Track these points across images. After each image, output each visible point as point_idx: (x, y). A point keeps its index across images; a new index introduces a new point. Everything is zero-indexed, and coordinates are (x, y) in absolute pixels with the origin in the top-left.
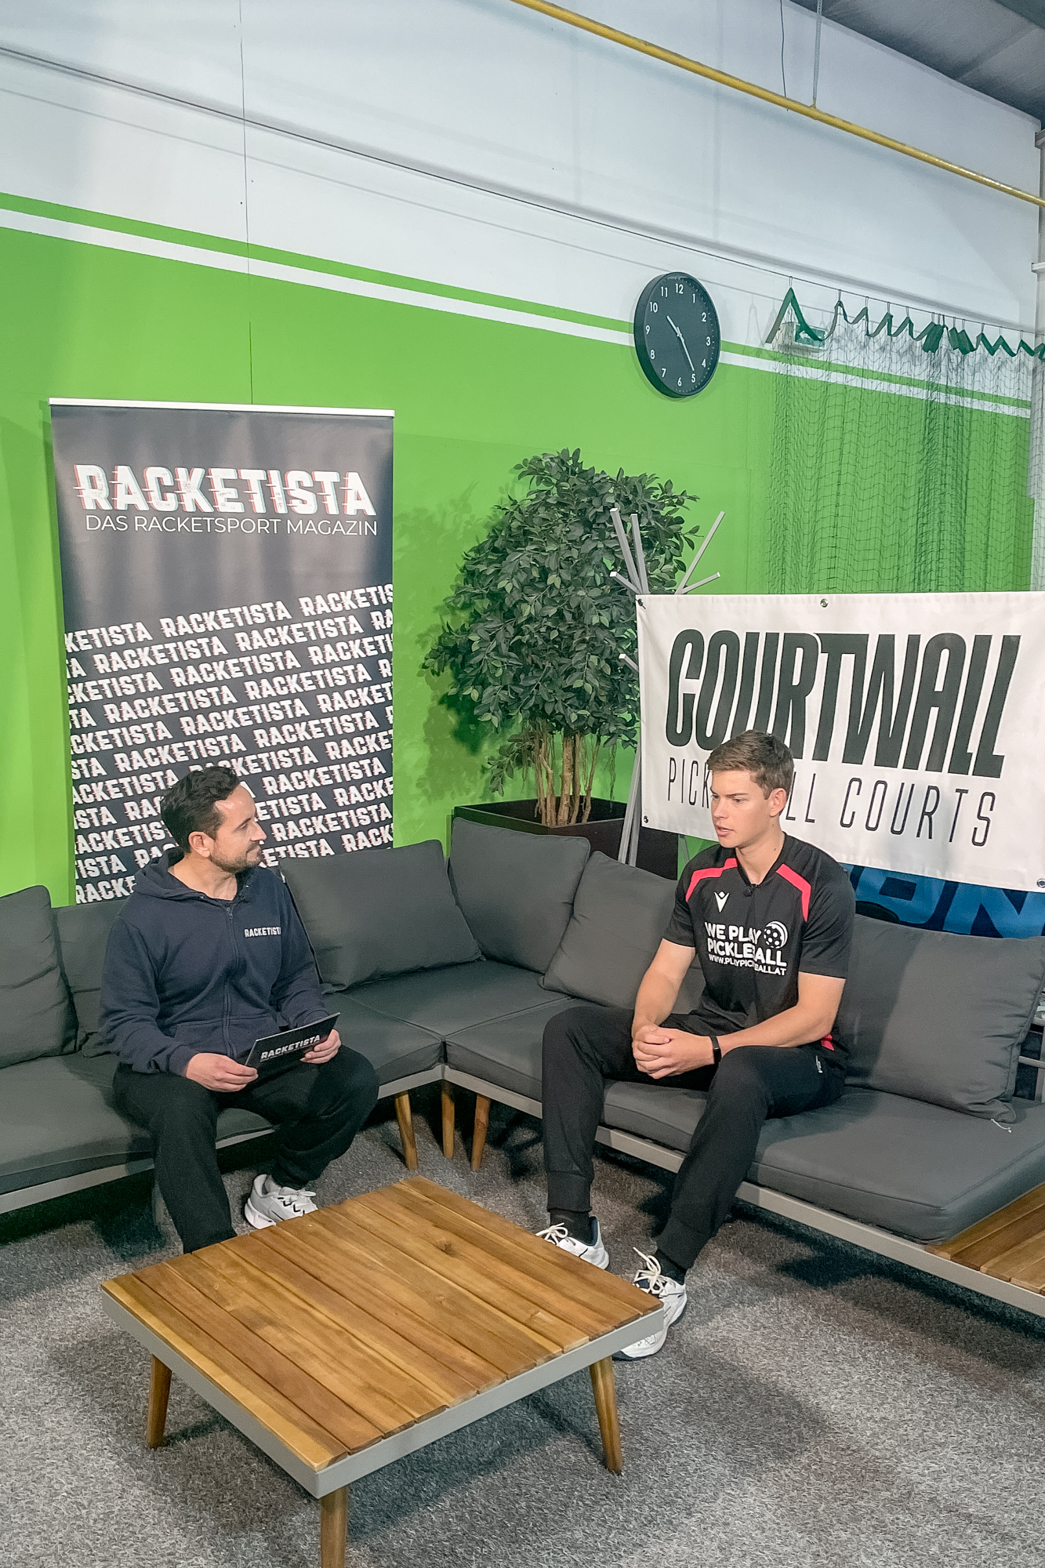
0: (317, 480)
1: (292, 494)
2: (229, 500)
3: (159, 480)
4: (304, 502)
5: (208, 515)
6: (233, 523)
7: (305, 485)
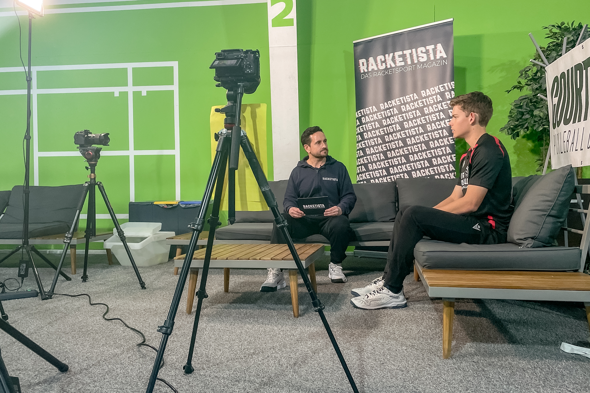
0: (427, 49)
1: (419, 55)
2: (400, 62)
3: (381, 59)
4: (423, 57)
5: (394, 68)
6: (401, 69)
7: (423, 52)
